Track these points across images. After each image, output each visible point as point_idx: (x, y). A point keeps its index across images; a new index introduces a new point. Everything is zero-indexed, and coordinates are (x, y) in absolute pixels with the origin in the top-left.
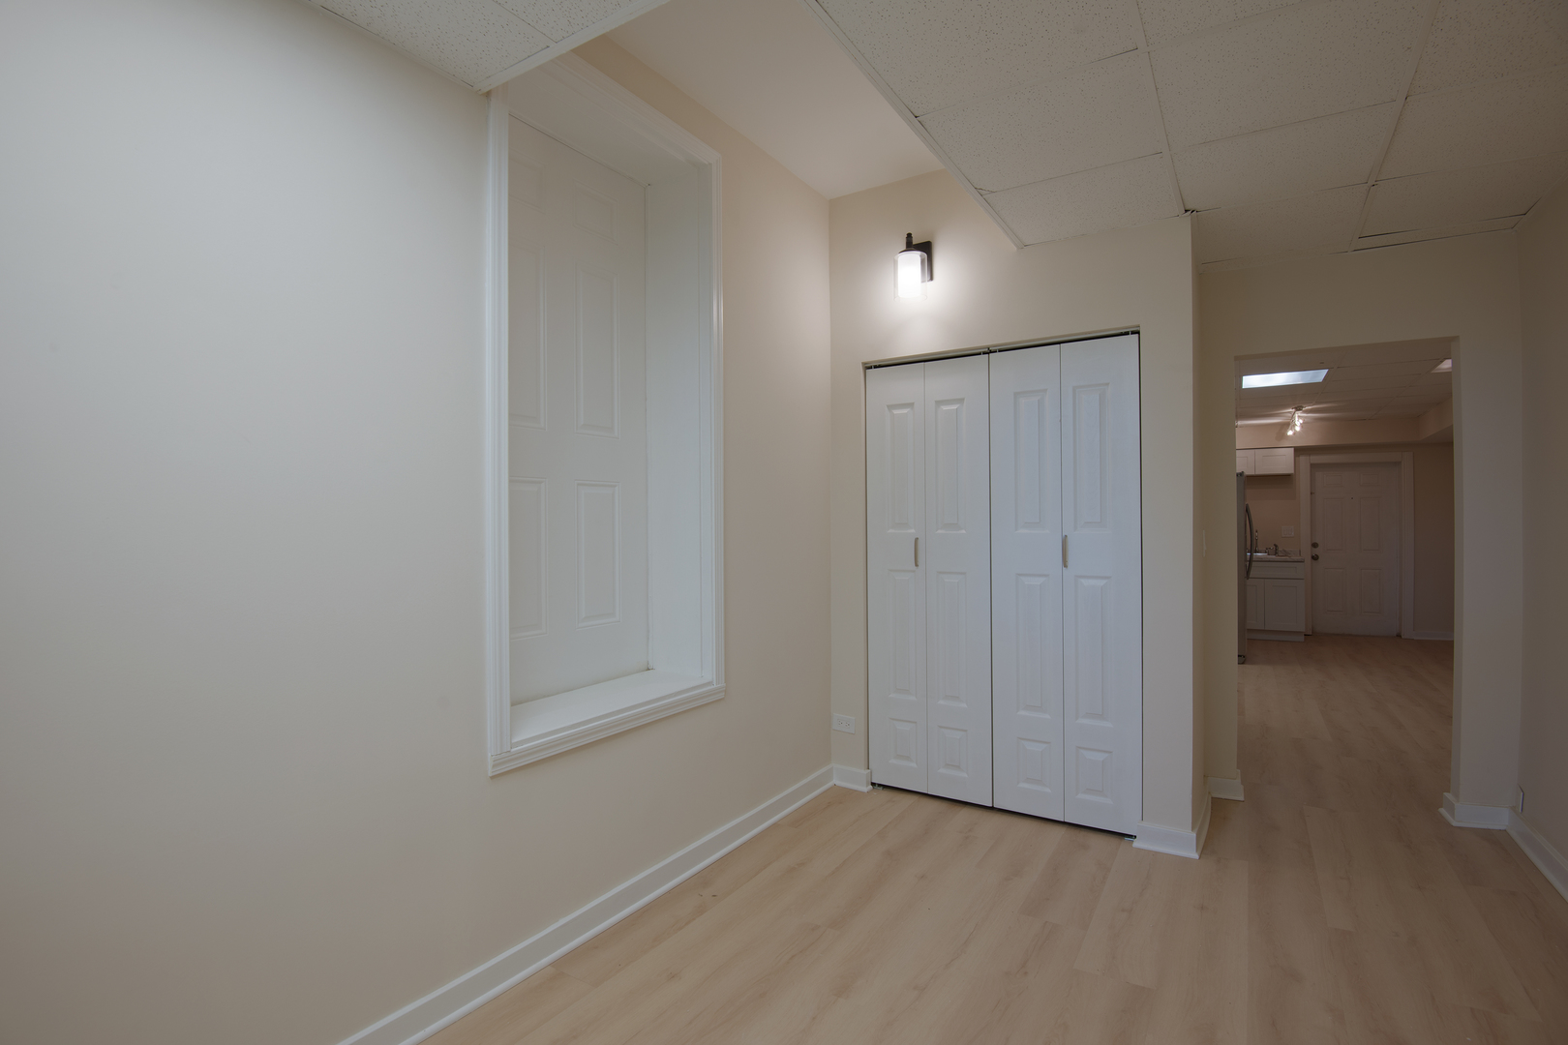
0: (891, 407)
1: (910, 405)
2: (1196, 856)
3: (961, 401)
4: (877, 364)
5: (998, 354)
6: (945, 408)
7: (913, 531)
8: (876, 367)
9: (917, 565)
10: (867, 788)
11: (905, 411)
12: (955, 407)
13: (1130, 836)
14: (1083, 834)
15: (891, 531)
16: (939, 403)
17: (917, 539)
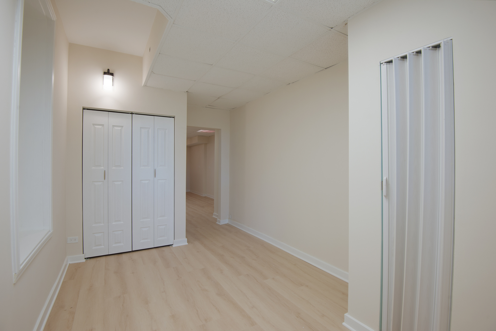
0: (94, 125)
1: (103, 125)
2: (187, 244)
3: (122, 127)
4: (88, 108)
5: (135, 115)
6: (116, 128)
7: (103, 168)
8: (87, 109)
9: (105, 179)
10: (84, 260)
11: (100, 127)
12: (120, 128)
13: (171, 245)
14: (160, 248)
15: (93, 168)
16: (114, 126)
17: (105, 171)
